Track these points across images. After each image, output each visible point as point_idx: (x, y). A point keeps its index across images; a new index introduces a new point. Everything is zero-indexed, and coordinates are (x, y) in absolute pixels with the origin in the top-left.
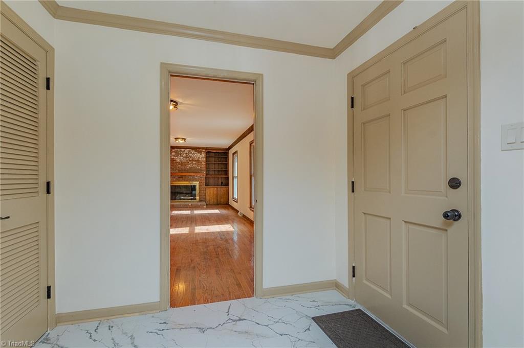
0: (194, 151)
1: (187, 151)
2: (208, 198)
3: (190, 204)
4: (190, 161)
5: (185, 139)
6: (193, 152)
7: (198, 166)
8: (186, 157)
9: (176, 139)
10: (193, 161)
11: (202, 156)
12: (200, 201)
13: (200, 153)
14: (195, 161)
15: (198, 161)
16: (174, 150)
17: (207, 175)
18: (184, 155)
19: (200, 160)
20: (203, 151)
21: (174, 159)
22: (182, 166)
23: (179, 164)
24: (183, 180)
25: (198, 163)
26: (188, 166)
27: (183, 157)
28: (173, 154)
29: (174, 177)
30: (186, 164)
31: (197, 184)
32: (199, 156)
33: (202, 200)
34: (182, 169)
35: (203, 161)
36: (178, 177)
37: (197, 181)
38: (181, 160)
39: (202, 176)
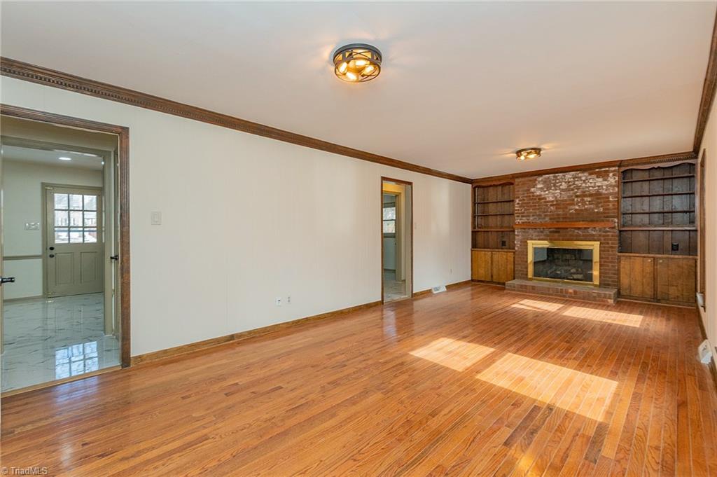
0: (586, 174)
1: (569, 176)
2: (625, 281)
5: (537, 151)
6: (584, 176)
7: (597, 207)
8: (568, 190)
9: (518, 152)
10: (586, 196)
11: (608, 184)
12: (603, 284)
13: (605, 176)
15: (597, 196)
17: (622, 226)
18: (564, 186)
19: (604, 191)
20: (612, 172)
21: (540, 195)
22: (559, 208)
23: (551, 205)
24: (561, 238)
25: (598, 199)
26: (571, 207)
27: (560, 189)
28: (539, 186)
29: (542, 232)
30: (569, 204)
31: (595, 246)
32: (599, 184)
33: (609, 285)
34: (558, 215)
35: (611, 194)
36: (551, 232)
37: (595, 241)
38: (556, 197)
39: (607, 229)
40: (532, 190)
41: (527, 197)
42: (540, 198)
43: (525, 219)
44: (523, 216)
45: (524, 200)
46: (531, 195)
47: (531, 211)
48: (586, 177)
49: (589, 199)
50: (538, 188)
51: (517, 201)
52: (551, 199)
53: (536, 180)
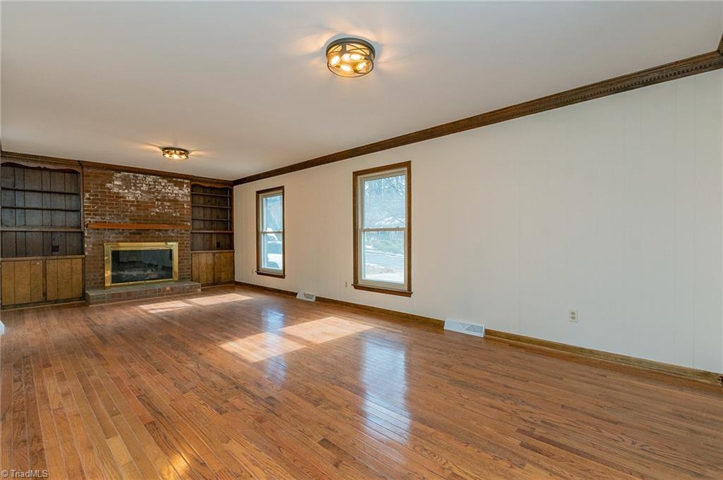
0: (165, 181)
1: (150, 179)
2: (195, 273)
3: (168, 288)
4: (157, 200)
6: (164, 182)
7: (175, 212)
8: (149, 192)
9: (164, 149)
10: (165, 201)
11: (183, 193)
12: (181, 279)
13: (180, 185)
14: (169, 201)
15: (175, 202)
16: (118, 175)
17: (193, 229)
18: (145, 188)
19: (180, 199)
20: (186, 183)
21: (118, 193)
22: (140, 210)
23: (131, 205)
24: (142, 239)
25: (176, 204)
26: (152, 210)
27: (140, 190)
28: (116, 183)
29: (120, 233)
30: (149, 206)
31: (174, 246)
32: (176, 192)
33: (185, 278)
34: (139, 216)
35: (186, 202)
36: (131, 233)
37: (174, 241)
38: (137, 198)
39: (183, 231)
40: (108, 185)
41: (100, 192)
42: (118, 196)
43: (98, 218)
44: (96, 215)
45: (97, 195)
46: (107, 191)
47: (107, 209)
48: (166, 184)
49: (168, 204)
50: (116, 185)
51: (87, 195)
52: (131, 199)
53: (113, 175)
